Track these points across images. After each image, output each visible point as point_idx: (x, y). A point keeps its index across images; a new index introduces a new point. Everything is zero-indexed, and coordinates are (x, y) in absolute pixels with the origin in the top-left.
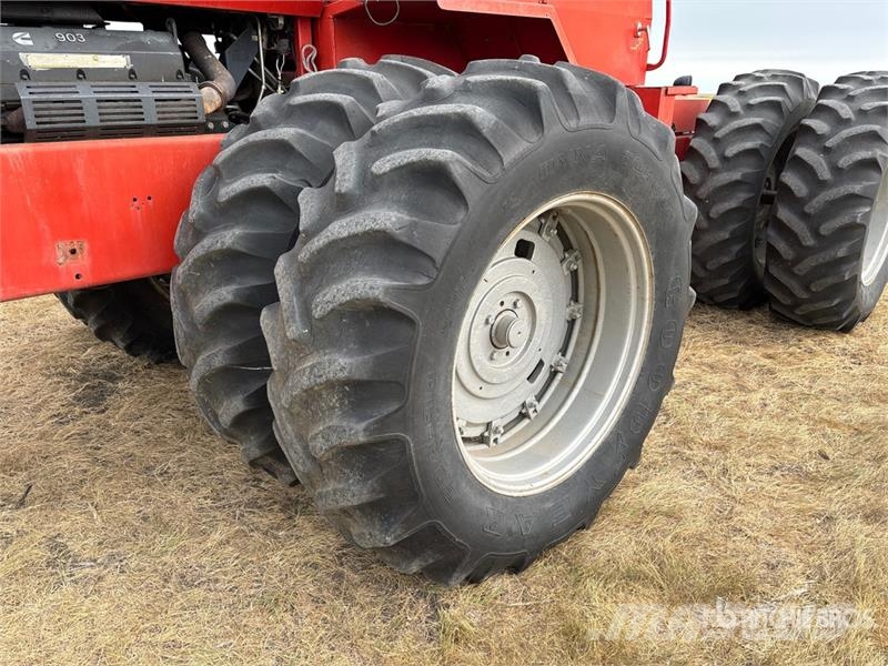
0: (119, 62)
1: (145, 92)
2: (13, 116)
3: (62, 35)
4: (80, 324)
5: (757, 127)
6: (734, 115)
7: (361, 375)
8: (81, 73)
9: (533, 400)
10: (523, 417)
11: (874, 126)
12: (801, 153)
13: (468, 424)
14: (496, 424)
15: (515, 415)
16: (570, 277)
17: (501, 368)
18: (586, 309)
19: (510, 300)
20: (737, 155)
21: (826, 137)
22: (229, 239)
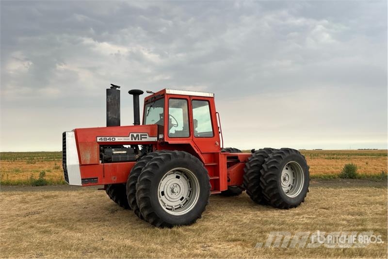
0: (125, 152)
1: (128, 156)
2: (110, 160)
3: (118, 149)
4: (112, 201)
5: (257, 160)
6: (254, 158)
7: (144, 188)
8: (120, 154)
9: (182, 204)
10: (180, 207)
11: (275, 160)
12: (263, 165)
13: (168, 205)
14: (174, 207)
15: (178, 207)
16: (189, 183)
17: (173, 196)
18: (192, 189)
19: (175, 185)
20: (253, 166)
21: (267, 162)
22: (134, 175)
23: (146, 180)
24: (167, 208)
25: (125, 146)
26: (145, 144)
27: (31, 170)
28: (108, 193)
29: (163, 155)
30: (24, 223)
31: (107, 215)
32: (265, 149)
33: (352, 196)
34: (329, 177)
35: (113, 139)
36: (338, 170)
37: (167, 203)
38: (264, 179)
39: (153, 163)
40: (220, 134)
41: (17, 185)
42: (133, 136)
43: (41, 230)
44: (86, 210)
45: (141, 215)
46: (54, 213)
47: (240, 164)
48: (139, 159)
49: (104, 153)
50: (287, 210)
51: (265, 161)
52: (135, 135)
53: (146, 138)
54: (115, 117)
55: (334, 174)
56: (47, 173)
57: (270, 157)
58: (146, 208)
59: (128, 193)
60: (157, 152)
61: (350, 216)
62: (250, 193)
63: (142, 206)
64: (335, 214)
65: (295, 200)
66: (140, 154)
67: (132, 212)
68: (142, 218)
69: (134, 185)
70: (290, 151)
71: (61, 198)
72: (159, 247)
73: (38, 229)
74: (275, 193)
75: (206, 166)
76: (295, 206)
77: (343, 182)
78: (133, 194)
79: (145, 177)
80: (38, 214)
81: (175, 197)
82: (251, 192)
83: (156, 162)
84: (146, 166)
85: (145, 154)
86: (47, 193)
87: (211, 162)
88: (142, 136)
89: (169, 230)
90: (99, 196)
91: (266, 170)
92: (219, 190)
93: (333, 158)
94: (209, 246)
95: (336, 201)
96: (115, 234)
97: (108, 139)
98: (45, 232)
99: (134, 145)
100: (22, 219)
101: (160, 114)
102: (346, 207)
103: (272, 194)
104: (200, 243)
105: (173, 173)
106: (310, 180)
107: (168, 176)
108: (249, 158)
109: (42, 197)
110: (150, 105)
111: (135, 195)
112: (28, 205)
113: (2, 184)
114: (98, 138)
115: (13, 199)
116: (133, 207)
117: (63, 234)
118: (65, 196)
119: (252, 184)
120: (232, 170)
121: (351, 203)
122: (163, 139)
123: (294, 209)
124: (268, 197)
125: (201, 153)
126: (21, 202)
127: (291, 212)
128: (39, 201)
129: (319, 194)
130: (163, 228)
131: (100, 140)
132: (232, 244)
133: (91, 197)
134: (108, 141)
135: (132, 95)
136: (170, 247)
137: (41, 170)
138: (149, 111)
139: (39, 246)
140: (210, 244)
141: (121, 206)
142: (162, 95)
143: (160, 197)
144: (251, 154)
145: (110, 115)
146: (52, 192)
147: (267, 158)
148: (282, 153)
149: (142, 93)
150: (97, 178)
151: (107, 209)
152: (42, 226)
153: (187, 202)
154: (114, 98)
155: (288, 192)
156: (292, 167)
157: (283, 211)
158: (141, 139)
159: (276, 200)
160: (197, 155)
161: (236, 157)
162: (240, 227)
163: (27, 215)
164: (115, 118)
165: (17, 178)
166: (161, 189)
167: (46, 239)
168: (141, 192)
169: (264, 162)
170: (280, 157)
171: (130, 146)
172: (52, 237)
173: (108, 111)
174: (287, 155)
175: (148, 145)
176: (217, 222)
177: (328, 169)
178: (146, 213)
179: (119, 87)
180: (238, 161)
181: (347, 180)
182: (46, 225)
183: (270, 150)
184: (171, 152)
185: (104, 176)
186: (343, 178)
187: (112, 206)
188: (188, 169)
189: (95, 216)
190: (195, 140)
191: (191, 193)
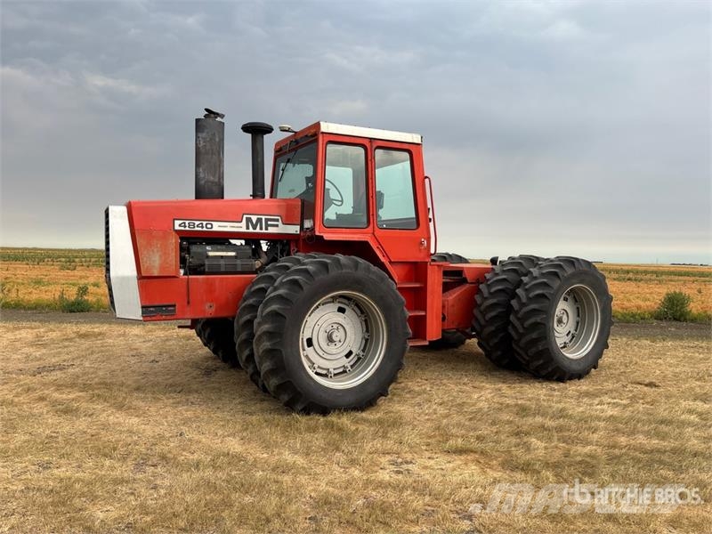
0: (233, 254)
1: (239, 263)
2: (202, 268)
3: (219, 247)
4: (207, 349)
5: (504, 280)
6: (497, 274)
7: (271, 330)
8: (222, 257)
9: (349, 365)
10: (344, 372)
11: (545, 280)
12: (517, 291)
13: (319, 367)
14: (331, 370)
15: (341, 370)
16: (364, 323)
17: (332, 349)
18: (371, 336)
19: (335, 326)
20: (496, 292)
21: (526, 284)
22: (251, 301)
23: (275, 314)
24: (317, 373)
25: (233, 241)
26: (274, 240)
27: (64, 282)
28: (199, 335)
29: (311, 263)
30: (28, 390)
31: (195, 378)
32: (521, 257)
33: (691, 358)
34: (633, 316)
35: (209, 226)
36: (648, 303)
37: (319, 362)
38: (519, 319)
39: (291, 278)
40: (431, 224)
41: (36, 308)
42: (249, 220)
43: (58, 407)
44: (156, 365)
45: (263, 385)
46: (92, 370)
47: (467, 286)
48: (261, 269)
49: (189, 254)
50: (561, 384)
51: (521, 280)
52: (254, 218)
53: (277, 226)
54: (212, 178)
55: (642, 311)
56: (91, 289)
57: (534, 275)
58: (273, 372)
59: (238, 340)
60: (300, 256)
61: (700, 404)
62: (485, 345)
63: (266, 366)
64: (667, 397)
65: (580, 364)
66: (264, 259)
67: (245, 376)
68: (265, 390)
69: (250, 323)
70: (576, 264)
71: (110, 338)
72: (300, 460)
73: (54, 403)
74: (540, 348)
75: (399, 289)
76: (579, 376)
77: (661, 328)
78: (248, 342)
79: (274, 307)
80: (60, 369)
81: (334, 351)
82: (488, 344)
83: (297, 277)
84: (276, 284)
85: (275, 260)
86: (85, 328)
87: (409, 280)
88: (269, 223)
89: (322, 419)
90: (183, 337)
91: (524, 300)
92: (425, 339)
93: (629, 279)
94: (407, 463)
95: (663, 368)
96: (208, 423)
97: (198, 226)
98: (67, 411)
99: (252, 240)
100: (27, 380)
101: (307, 178)
102: (685, 381)
103: (534, 350)
104: (388, 453)
105: (333, 302)
106: (612, 323)
107: (321, 307)
108: (488, 276)
109: (73, 336)
110: (286, 157)
111: (252, 343)
112: (44, 351)
113: (6, 306)
114: (177, 223)
115: (18, 337)
116: (247, 368)
117: (103, 417)
118: (120, 335)
119: (493, 328)
120: (451, 298)
121: (695, 375)
122: (313, 229)
123: (576, 382)
124: (525, 356)
125: (390, 262)
126: (32, 344)
127: (572, 387)
128: (67, 344)
129: (623, 352)
130: (308, 414)
131: (180, 225)
132: (458, 460)
133: (167, 340)
134: (196, 229)
135: (250, 135)
136: (323, 460)
137: (82, 282)
138: (283, 170)
139: (48, 443)
140: (409, 457)
141: (225, 360)
142: (312, 136)
143: (304, 350)
144: (490, 266)
145: (202, 175)
146: (97, 325)
147: (526, 275)
148: (560, 266)
149: (269, 130)
150: (174, 306)
151: (196, 366)
152: (64, 396)
153: (360, 361)
154: (211, 139)
155: (564, 347)
156: (577, 298)
157: (555, 386)
158: (266, 229)
159: (541, 362)
160: (382, 266)
161: (459, 272)
162: (471, 419)
163: (40, 371)
164: (212, 182)
165: (35, 295)
166: (305, 334)
167: (66, 426)
168: (265, 338)
169: (520, 284)
170: (556, 274)
171: (243, 242)
172: (77, 422)
173: (197, 165)
174: (569, 270)
175: (281, 242)
176: (419, 405)
177: (629, 300)
178: (273, 382)
179: (222, 116)
180: (464, 281)
181: (669, 323)
182: (71, 396)
183: (533, 260)
184: (327, 258)
185: (188, 303)
186: (661, 320)
187: (207, 359)
188: (366, 295)
189: (171, 381)
190: (378, 233)
191: (368, 343)
